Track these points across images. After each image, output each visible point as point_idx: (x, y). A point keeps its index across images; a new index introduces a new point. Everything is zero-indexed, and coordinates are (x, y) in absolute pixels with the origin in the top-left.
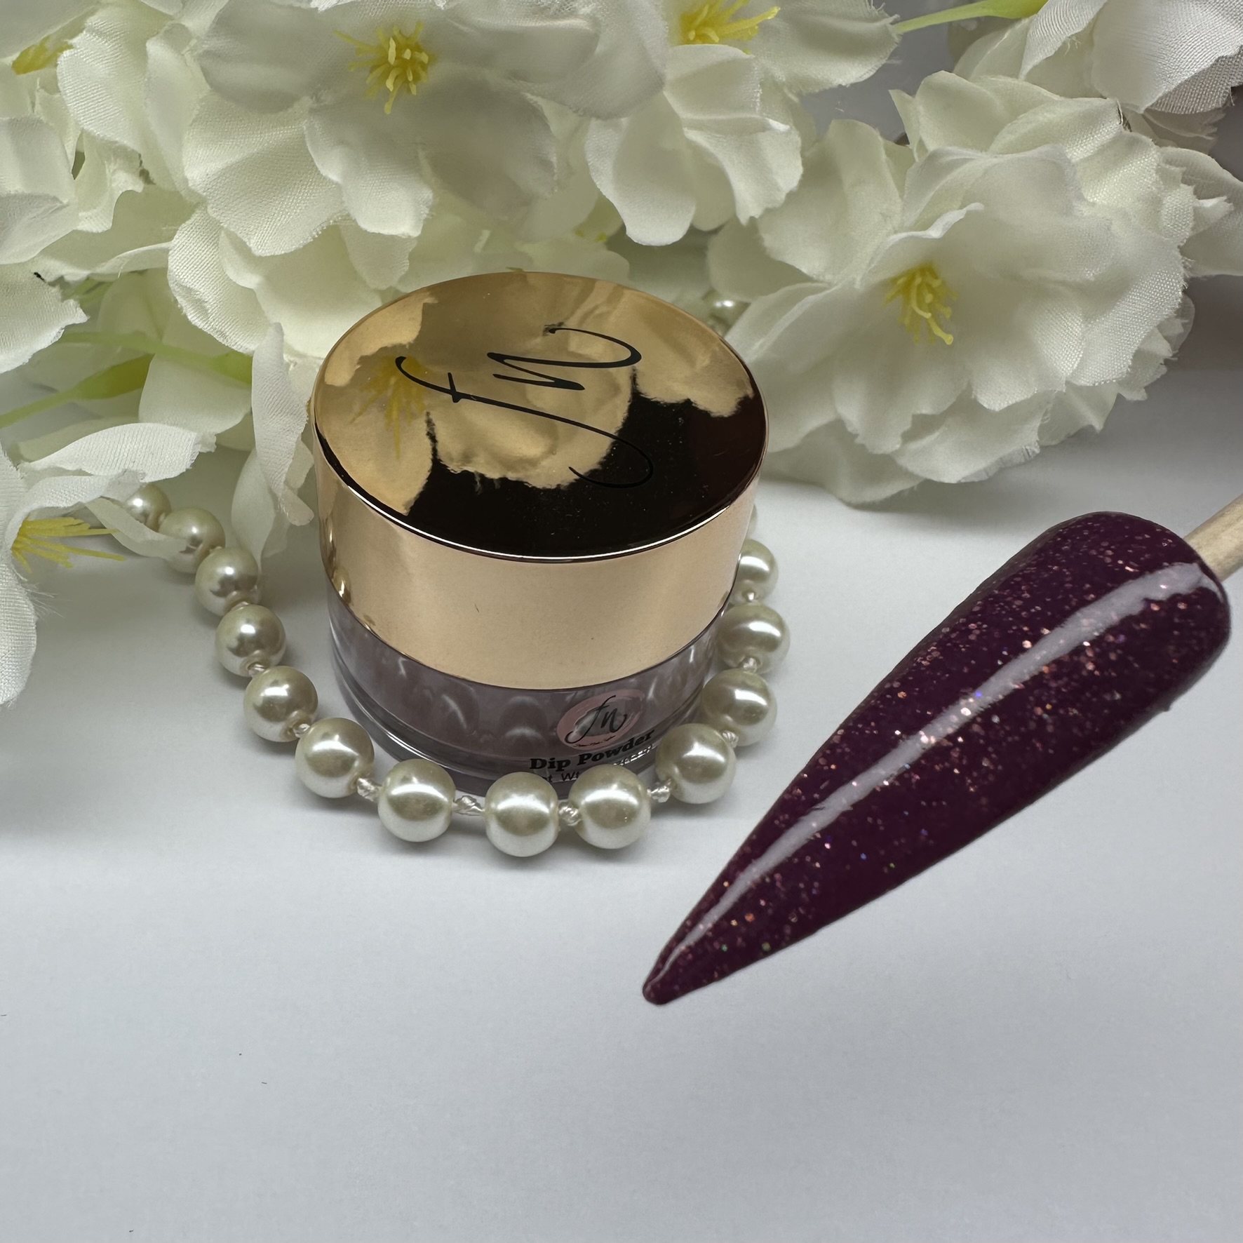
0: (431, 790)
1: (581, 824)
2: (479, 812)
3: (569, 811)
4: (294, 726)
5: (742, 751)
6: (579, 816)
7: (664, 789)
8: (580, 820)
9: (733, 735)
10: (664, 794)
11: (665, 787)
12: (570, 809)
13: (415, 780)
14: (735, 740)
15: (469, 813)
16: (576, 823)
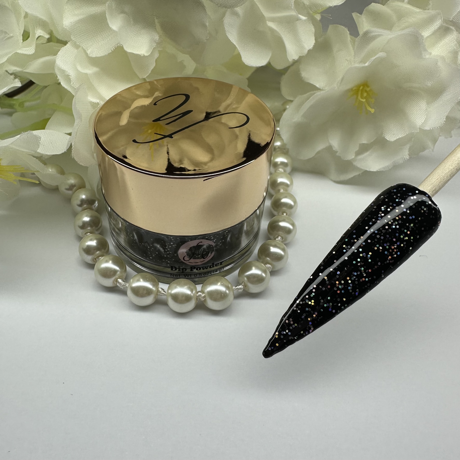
0: (148, 285)
1: (205, 300)
2: (165, 294)
3: (201, 294)
4: (96, 257)
5: (273, 273)
6: (205, 297)
7: (240, 287)
8: (205, 298)
9: (270, 266)
10: (240, 289)
11: (241, 286)
12: (201, 293)
13: (141, 280)
14: (270, 268)
15: (161, 294)
16: (204, 299)
